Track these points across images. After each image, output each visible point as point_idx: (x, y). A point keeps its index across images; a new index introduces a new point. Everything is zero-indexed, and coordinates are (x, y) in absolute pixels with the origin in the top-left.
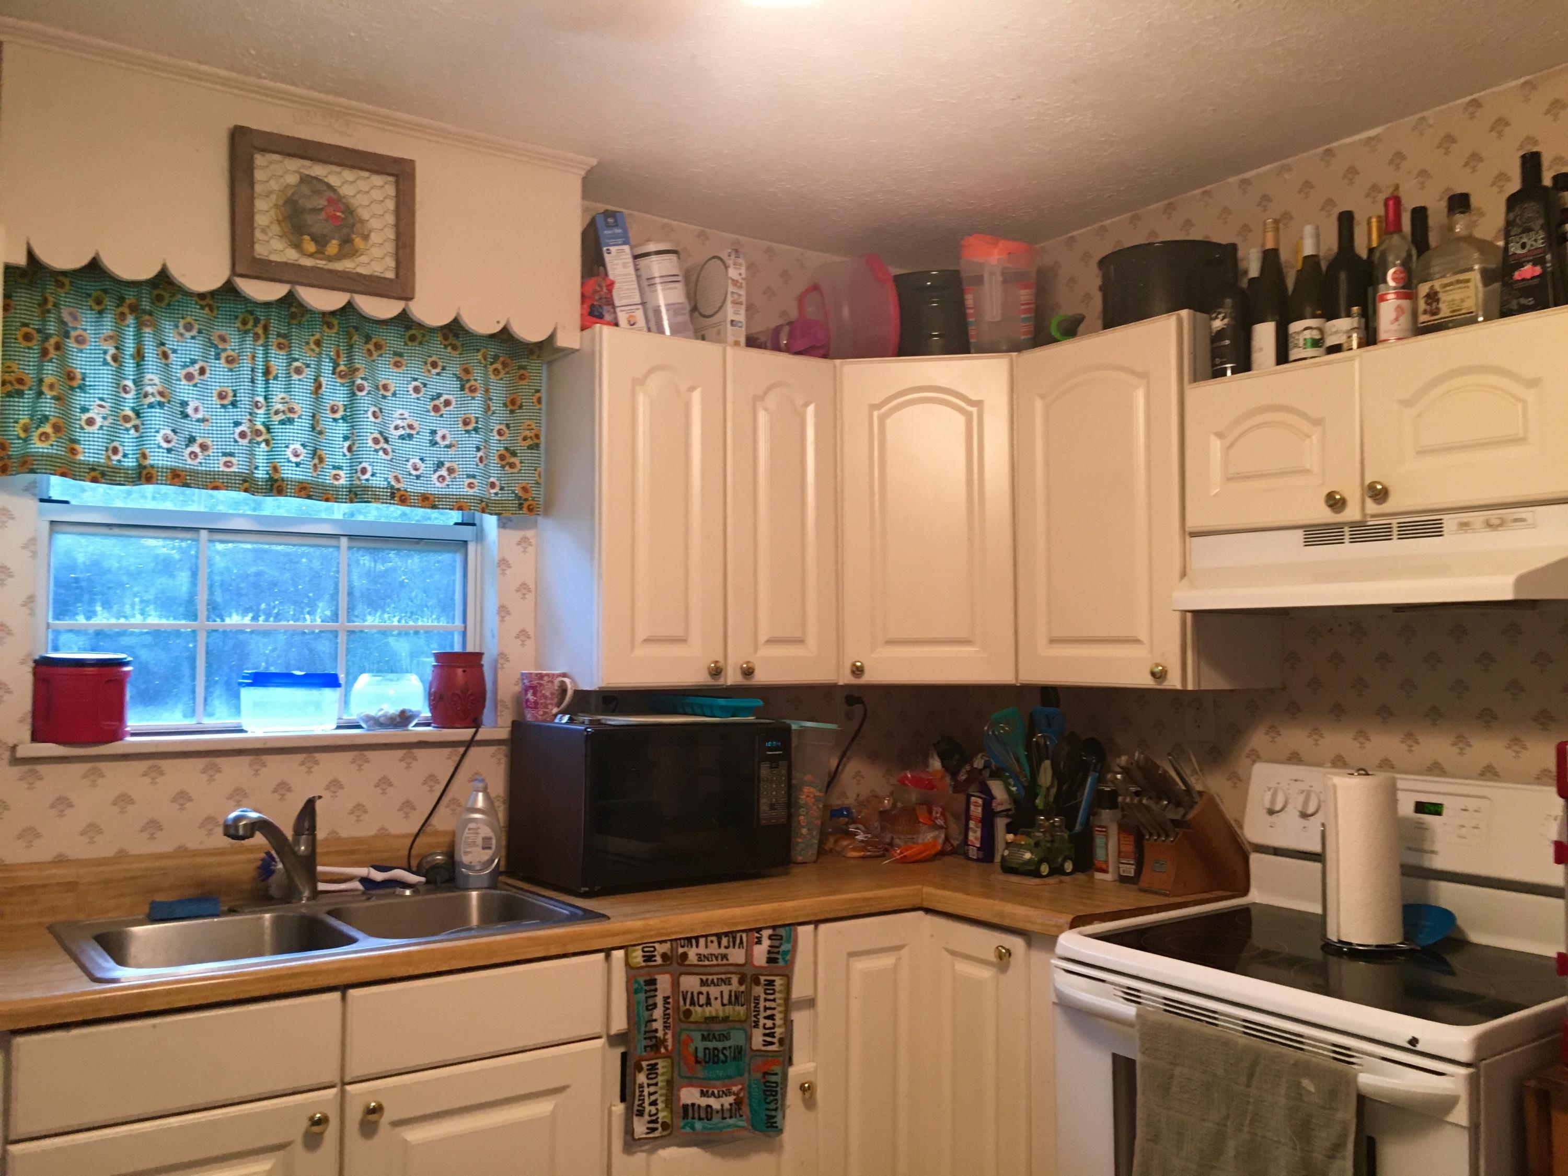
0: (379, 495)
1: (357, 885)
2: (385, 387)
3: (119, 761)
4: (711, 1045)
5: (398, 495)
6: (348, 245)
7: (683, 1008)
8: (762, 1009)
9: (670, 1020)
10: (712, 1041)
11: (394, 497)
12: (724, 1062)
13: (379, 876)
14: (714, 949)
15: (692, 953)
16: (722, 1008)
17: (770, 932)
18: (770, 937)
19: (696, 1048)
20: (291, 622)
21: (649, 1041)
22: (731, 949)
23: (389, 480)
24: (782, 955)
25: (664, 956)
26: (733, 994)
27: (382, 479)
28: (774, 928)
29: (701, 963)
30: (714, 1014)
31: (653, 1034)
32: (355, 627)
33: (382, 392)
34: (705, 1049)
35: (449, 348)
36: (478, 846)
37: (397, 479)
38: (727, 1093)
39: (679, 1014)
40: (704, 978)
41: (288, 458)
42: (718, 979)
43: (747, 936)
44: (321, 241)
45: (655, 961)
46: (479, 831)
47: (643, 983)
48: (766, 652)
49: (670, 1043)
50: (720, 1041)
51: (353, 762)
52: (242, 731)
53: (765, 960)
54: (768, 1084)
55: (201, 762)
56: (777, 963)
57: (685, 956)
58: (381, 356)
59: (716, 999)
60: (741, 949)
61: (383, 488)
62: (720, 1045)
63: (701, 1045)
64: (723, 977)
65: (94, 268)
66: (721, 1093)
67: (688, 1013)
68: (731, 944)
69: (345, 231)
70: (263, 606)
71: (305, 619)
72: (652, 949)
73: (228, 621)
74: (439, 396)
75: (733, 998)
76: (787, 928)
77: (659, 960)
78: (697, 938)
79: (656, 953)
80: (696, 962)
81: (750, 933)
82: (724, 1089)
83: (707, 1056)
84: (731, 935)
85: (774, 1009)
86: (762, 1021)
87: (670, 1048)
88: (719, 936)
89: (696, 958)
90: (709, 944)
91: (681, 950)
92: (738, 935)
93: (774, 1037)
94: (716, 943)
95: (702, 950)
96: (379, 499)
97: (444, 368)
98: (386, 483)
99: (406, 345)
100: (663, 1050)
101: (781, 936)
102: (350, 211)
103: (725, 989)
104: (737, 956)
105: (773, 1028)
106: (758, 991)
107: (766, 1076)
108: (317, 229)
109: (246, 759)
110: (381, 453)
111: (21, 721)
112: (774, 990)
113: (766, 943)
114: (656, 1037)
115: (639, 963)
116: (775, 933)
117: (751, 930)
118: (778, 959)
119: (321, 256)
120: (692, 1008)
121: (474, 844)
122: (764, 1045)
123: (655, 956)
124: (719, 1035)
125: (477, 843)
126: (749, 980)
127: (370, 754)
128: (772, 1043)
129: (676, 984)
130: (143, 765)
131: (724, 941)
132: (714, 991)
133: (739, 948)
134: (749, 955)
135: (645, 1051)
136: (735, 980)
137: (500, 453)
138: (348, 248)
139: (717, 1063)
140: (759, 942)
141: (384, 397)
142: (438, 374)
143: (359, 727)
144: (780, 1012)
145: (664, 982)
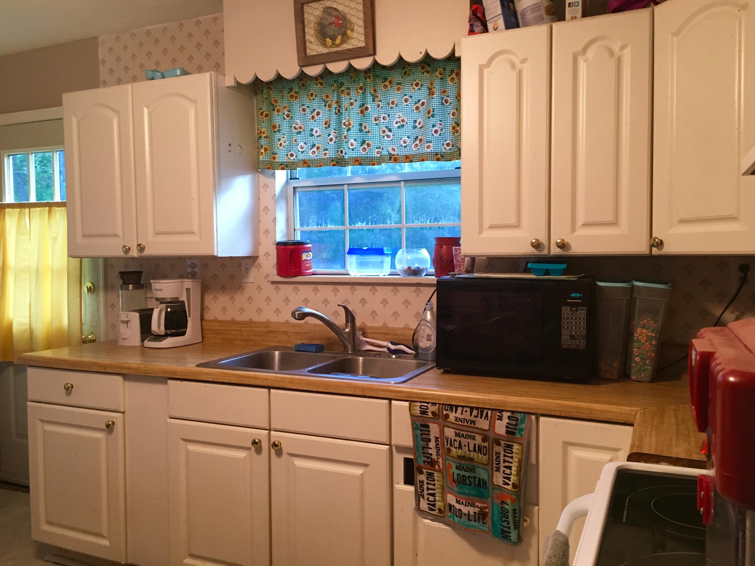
0: (385, 159)
1: (385, 350)
2: (393, 103)
3: (304, 284)
4: (462, 473)
5: (393, 158)
6: (345, 36)
7: (446, 447)
8: (502, 461)
9: (440, 451)
10: (462, 471)
11: (391, 159)
12: (470, 485)
13: (393, 347)
14: (467, 415)
15: (452, 416)
16: (468, 452)
17: (509, 414)
18: (509, 418)
19: (453, 473)
20: (382, 225)
21: (426, 458)
22: (478, 419)
23: (389, 151)
24: (519, 431)
25: (433, 413)
26: (477, 446)
27: (386, 151)
28: (513, 412)
29: (456, 422)
30: (463, 454)
31: (430, 456)
32: (409, 225)
33: (391, 105)
34: (458, 474)
35: (425, 73)
36: (425, 338)
37: (394, 150)
38: (473, 505)
39: (445, 449)
40: (458, 432)
41: (349, 148)
42: (466, 435)
43: (491, 413)
44: (333, 39)
45: (428, 415)
46: (426, 331)
47: (419, 426)
48: (581, 232)
49: (441, 464)
50: (467, 471)
51: (392, 291)
52: (349, 275)
53: (505, 432)
54: (503, 509)
55: (332, 287)
56: (515, 435)
57: (447, 416)
58: (391, 87)
59: (465, 446)
60: (486, 421)
61: (386, 155)
62: (467, 474)
63: (457, 472)
64: (470, 434)
65: (279, 78)
66: (467, 503)
67: (449, 450)
68: (479, 415)
69: (343, 30)
70: (370, 218)
71: (387, 223)
72: (426, 408)
73: (357, 225)
74: (419, 101)
75: (477, 449)
76: (522, 414)
77: (430, 415)
78: (457, 407)
79: (428, 411)
80: (454, 421)
81: (494, 412)
82: (470, 502)
83: (459, 479)
84: (481, 410)
85: (512, 463)
86: (502, 469)
87: (441, 467)
88: (472, 409)
89: (454, 419)
90: (464, 412)
91: (445, 412)
92: (485, 411)
93: (510, 481)
94: (469, 413)
95: (458, 415)
96: (385, 161)
97: (422, 85)
98: (387, 152)
99: (403, 77)
100: (437, 467)
101: (517, 419)
102: (344, 18)
103: (472, 443)
104: (483, 424)
105: (510, 475)
106: (500, 449)
107: (503, 504)
108: (331, 33)
109: (348, 287)
110: (386, 137)
111: (274, 267)
112: (512, 451)
113: (505, 420)
114: (431, 458)
115: (417, 413)
116: (512, 415)
117: (496, 410)
118: (515, 433)
119: (334, 46)
120: (451, 448)
121: (423, 337)
122: (504, 484)
123: (428, 412)
124: (466, 468)
125: (425, 337)
126: (491, 441)
127: (399, 288)
128: (508, 484)
129: (442, 432)
130: (313, 286)
131: (475, 412)
132: (464, 441)
133: (485, 419)
134: (492, 425)
135: (424, 463)
136: (479, 438)
137: (453, 125)
138: (345, 38)
139: (465, 484)
140: (500, 418)
141: (392, 108)
142: (419, 89)
143: (399, 275)
144: (515, 466)
145: (434, 429)
